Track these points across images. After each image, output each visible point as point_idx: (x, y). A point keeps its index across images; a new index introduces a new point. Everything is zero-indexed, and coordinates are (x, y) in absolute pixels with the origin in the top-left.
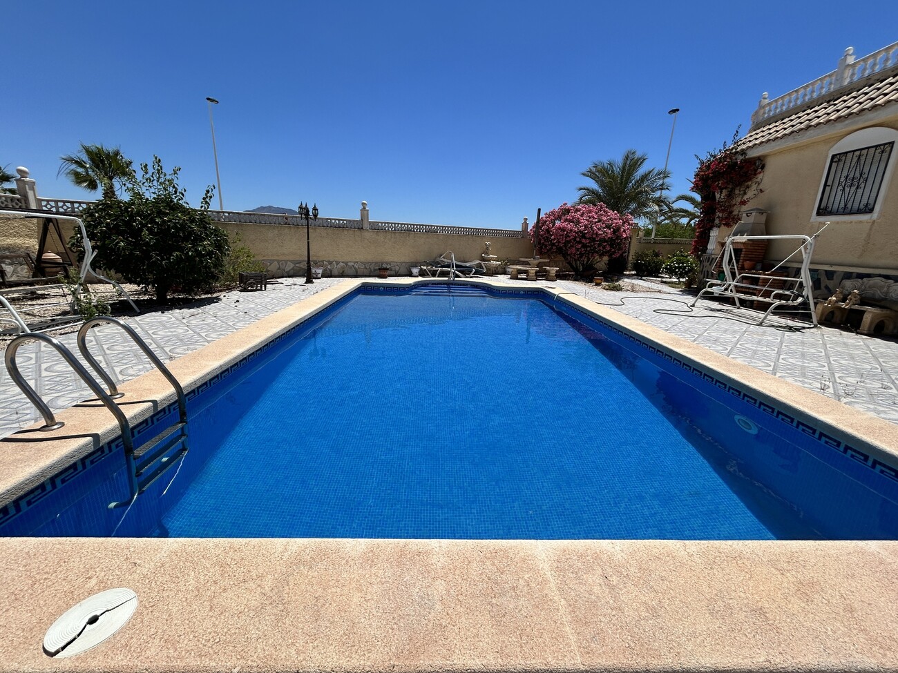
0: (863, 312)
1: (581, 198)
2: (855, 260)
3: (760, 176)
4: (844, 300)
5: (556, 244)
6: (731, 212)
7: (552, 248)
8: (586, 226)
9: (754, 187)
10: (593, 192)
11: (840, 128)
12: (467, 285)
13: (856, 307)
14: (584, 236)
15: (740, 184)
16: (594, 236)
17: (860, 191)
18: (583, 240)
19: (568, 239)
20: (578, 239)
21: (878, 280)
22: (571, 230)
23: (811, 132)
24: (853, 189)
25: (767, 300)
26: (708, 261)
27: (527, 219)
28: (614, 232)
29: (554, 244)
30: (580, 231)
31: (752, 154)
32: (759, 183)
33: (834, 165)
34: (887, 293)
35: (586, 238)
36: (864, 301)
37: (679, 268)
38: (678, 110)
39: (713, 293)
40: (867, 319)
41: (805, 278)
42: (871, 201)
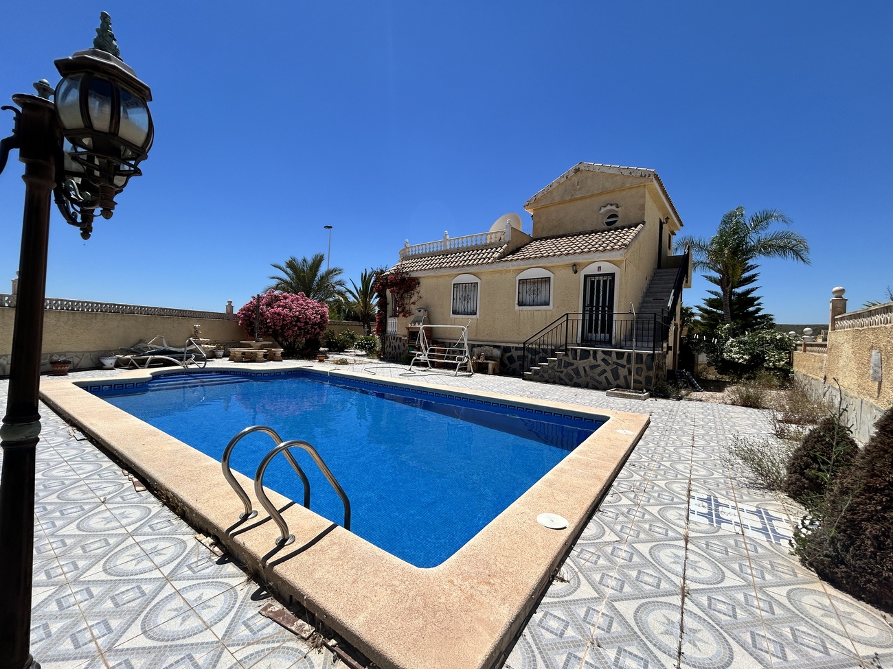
0: (488, 363)
1: (278, 285)
2: (475, 338)
3: (418, 289)
4: (479, 358)
5: (273, 327)
6: (405, 308)
7: (268, 331)
8: (300, 311)
9: (416, 294)
10: (286, 282)
11: (455, 271)
12: (211, 372)
13: (485, 361)
14: (298, 320)
15: (407, 291)
16: (308, 320)
17: (469, 304)
18: (299, 324)
19: (285, 323)
20: (294, 323)
21: (487, 347)
22: (287, 315)
23: (442, 270)
24: (466, 302)
25: (454, 362)
26: (394, 339)
27: (231, 302)
28: (322, 317)
29: (270, 327)
30: (295, 316)
31: (414, 275)
32: (418, 293)
33: (455, 289)
34: (492, 353)
35: (301, 322)
36: (487, 358)
37: (368, 344)
38: (331, 227)
39: (420, 360)
40: (490, 366)
41: (466, 348)
42: (475, 309)
